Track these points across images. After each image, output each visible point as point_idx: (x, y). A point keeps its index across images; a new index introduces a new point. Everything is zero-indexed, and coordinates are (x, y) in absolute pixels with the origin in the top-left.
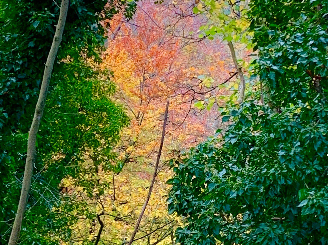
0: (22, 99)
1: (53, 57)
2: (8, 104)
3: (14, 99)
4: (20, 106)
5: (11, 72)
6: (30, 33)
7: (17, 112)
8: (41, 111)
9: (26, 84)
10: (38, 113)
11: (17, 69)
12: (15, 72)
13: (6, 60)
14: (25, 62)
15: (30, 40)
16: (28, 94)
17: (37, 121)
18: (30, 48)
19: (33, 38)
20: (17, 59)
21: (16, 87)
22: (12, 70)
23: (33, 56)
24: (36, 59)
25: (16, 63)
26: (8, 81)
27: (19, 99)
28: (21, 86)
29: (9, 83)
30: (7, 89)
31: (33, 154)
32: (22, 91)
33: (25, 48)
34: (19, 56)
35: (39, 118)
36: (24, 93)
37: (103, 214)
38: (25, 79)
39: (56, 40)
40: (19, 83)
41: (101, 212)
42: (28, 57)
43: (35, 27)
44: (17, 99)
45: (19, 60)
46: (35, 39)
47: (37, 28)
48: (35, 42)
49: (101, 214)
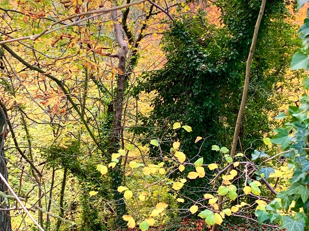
0: (246, 44)
1: (259, 22)
2: (239, 47)
3: (241, 44)
4: (245, 47)
5: (240, 30)
6: (250, 10)
7: (244, 51)
8: (253, 51)
9: (248, 36)
10: (251, 52)
11: (243, 29)
12: (242, 31)
13: (237, 24)
14: (247, 25)
15: (250, 13)
16: (249, 41)
17: (251, 56)
18: (250, 17)
19: (251, 12)
20: (243, 23)
21: (243, 38)
22: (241, 30)
23: (251, 21)
24: (253, 23)
25: (243, 26)
26: (239, 35)
27: (244, 44)
28: (245, 37)
29: (239, 36)
30: (238, 39)
31: (249, 73)
32: (246, 40)
33: (247, 17)
34: (244, 22)
35: (252, 54)
36: (247, 41)
37: (298, 101)
38: (248, 33)
39: (260, 14)
40: (244, 36)
41: (297, 100)
42: (249, 22)
43: (252, 6)
44: (243, 44)
45: (244, 24)
46: (252, 12)
47: (253, 7)
48: (252, 14)
49: (297, 101)
